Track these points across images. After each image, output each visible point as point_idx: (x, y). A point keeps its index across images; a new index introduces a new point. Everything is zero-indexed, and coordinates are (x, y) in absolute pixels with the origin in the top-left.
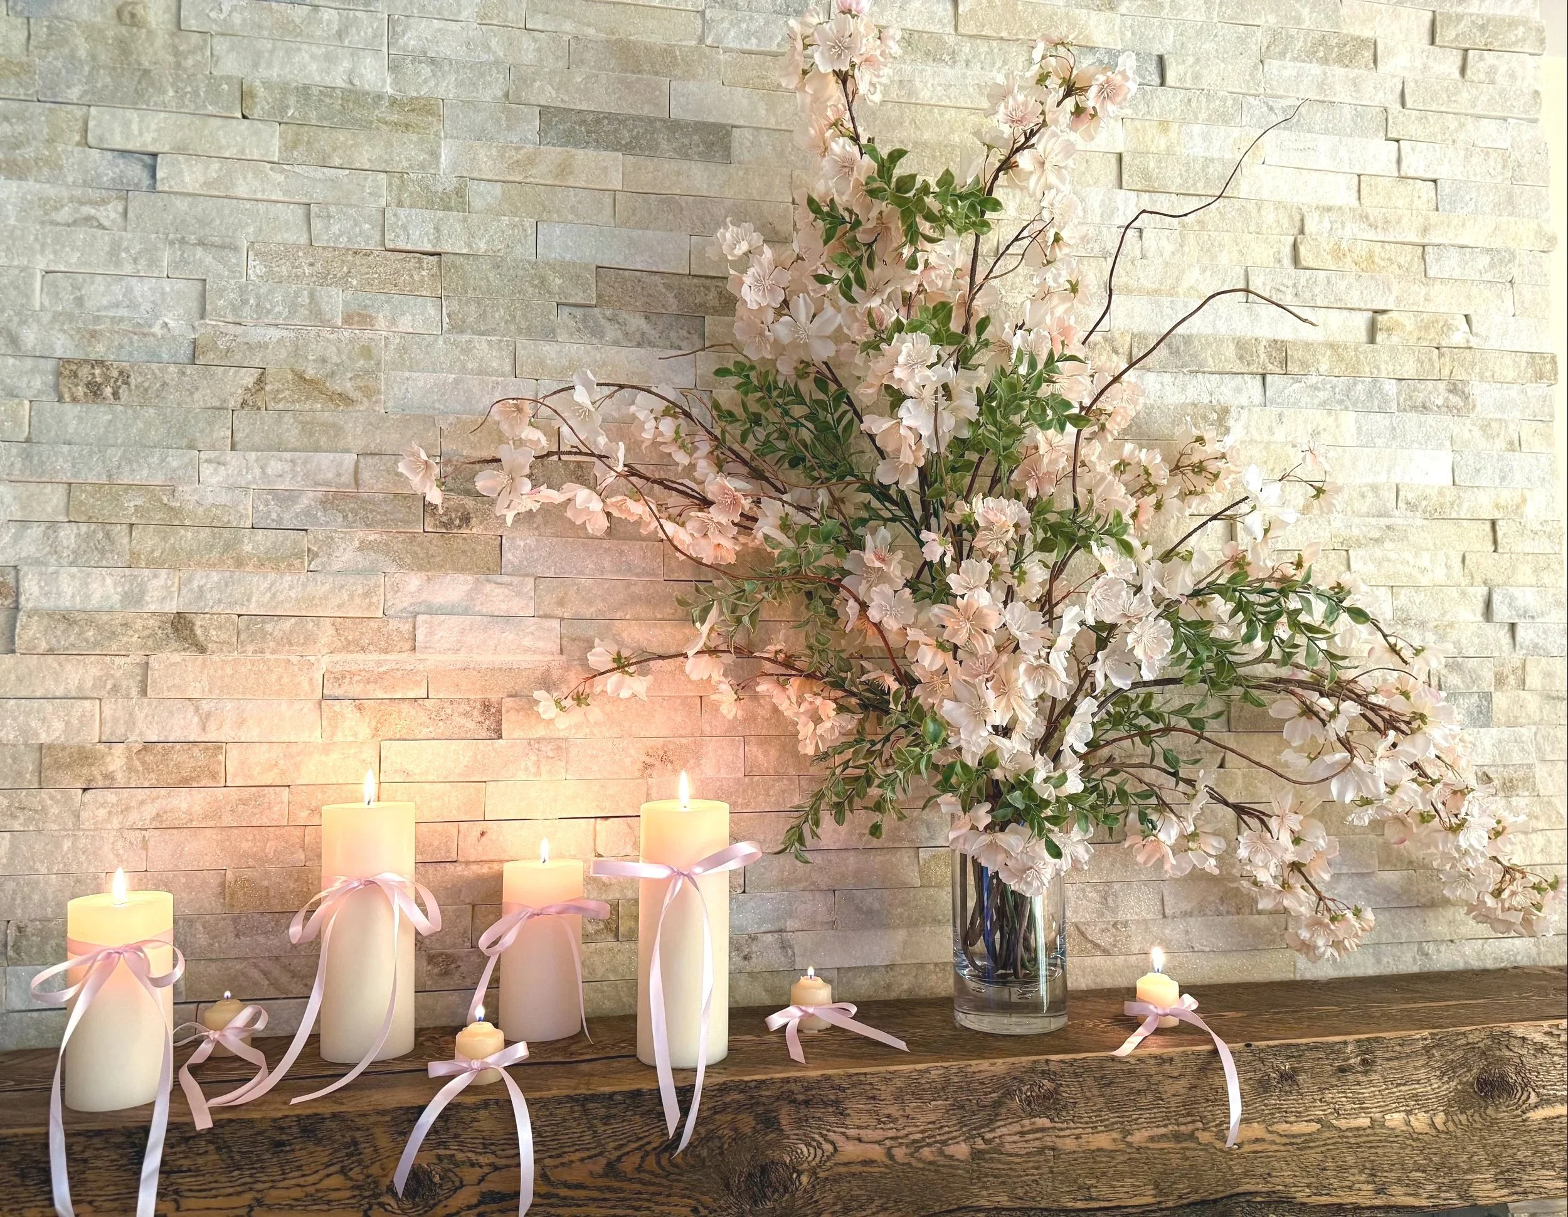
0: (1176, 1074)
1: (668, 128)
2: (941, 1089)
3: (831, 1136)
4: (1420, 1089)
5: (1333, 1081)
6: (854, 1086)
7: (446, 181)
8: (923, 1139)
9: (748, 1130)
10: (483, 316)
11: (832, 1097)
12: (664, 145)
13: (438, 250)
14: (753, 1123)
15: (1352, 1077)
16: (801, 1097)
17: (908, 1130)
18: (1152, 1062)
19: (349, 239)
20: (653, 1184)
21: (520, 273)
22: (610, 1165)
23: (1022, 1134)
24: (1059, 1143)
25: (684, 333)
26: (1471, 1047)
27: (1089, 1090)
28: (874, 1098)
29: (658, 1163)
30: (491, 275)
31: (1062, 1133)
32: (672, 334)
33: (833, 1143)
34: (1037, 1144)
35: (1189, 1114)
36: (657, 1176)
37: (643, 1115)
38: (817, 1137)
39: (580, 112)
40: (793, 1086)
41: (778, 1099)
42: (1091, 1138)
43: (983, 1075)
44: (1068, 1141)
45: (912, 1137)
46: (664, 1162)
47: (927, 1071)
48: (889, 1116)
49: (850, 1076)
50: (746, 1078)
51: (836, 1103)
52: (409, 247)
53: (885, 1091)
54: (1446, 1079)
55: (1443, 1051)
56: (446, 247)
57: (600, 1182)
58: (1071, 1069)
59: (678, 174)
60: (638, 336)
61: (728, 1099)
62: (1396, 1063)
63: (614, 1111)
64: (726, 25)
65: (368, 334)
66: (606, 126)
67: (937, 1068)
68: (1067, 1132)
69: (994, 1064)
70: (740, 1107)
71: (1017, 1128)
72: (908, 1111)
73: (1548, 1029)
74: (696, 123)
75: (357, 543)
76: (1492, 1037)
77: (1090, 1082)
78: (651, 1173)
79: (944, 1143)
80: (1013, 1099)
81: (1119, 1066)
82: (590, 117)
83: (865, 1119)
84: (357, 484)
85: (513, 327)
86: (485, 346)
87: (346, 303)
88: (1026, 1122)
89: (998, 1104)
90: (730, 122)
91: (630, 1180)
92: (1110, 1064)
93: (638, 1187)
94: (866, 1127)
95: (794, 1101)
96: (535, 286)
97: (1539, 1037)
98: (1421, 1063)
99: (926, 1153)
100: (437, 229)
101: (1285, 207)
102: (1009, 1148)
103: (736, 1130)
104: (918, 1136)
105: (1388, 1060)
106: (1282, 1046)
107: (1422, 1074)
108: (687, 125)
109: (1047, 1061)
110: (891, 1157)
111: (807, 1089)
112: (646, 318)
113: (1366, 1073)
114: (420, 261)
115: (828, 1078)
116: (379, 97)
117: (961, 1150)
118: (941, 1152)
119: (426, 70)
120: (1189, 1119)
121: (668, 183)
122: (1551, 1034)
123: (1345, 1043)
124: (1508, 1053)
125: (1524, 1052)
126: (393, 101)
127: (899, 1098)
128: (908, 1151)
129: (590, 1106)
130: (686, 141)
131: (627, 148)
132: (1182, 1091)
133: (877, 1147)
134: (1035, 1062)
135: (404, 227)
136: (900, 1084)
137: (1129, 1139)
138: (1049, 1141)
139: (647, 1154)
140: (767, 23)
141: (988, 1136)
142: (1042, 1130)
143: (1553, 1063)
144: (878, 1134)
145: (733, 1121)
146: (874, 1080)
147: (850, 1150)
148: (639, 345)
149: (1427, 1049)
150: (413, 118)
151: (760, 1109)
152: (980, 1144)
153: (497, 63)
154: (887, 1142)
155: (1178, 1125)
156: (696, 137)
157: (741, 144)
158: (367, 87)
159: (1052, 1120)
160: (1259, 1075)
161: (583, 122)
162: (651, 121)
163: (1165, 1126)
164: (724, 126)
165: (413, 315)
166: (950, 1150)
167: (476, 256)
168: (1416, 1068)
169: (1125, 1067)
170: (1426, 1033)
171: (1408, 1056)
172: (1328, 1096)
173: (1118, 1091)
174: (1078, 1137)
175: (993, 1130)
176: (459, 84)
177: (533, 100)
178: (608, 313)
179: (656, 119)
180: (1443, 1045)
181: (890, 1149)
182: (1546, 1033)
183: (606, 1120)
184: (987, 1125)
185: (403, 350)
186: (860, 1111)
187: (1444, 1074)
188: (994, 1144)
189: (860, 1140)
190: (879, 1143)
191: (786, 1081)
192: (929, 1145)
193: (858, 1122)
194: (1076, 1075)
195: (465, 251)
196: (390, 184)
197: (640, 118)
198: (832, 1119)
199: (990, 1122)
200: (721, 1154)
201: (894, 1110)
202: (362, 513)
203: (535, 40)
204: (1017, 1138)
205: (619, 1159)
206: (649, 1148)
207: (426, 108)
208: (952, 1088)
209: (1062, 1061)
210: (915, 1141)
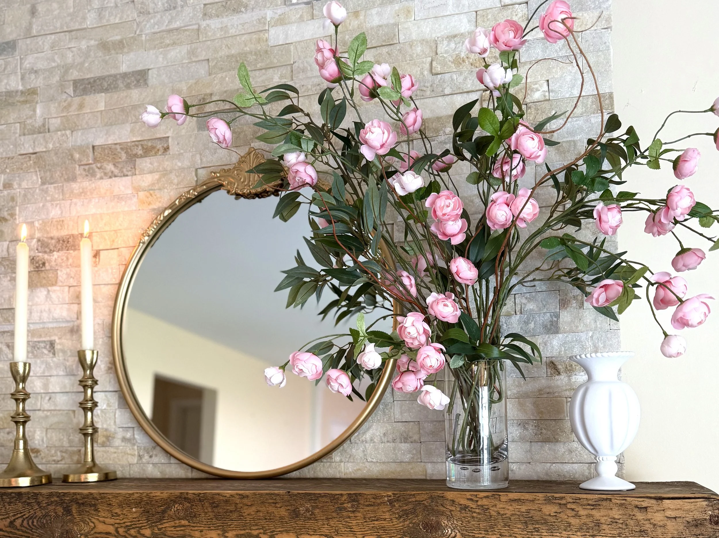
0: (250, 504)
1: (122, 77)
2: (138, 503)
3: (93, 520)
4: (385, 524)
5: (334, 515)
6: (102, 498)
7: (39, 122)
8: (131, 525)
9: (60, 514)
10: (52, 177)
11: (93, 503)
12: (121, 85)
13: (35, 151)
14: (62, 511)
15: (345, 514)
16: (80, 502)
17: (125, 520)
18: (238, 497)
19: (7, 154)
20: (27, 532)
21: (64, 155)
22: (11, 523)
23: (175, 527)
24: (192, 533)
25: (129, 168)
26: (419, 503)
27: (207, 509)
28: (110, 504)
29: (28, 524)
30: (54, 158)
31: (193, 529)
32: (125, 170)
33: (93, 523)
34: (182, 532)
35: (256, 525)
36: (28, 529)
37: (22, 503)
38: (87, 520)
39: (88, 79)
40: (78, 497)
41: (72, 501)
42: (208, 532)
43: (158, 498)
44: (196, 532)
45: (127, 524)
46: (30, 523)
47: (133, 494)
48: (116, 513)
49: (100, 494)
50: (60, 491)
51: (95, 505)
52: (25, 152)
53: (114, 501)
54: (402, 520)
55: (400, 504)
56: (37, 150)
57: (8, 529)
58: (198, 498)
59: (126, 97)
60: (110, 174)
61: (53, 500)
62: (372, 508)
63: (12, 500)
64: (144, 23)
65: (13, 191)
66: (98, 82)
67: (137, 493)
68: (196, 528)
69: (162, 493)
70: (57, 503)
71: (172, 524)
72: (125, 512)
73: (470, 497)
74: (133, 72)
75: (9, 278)
76: (431, 497)
77: (207, 504)
78: (26, 528)
79: (140, 528)
80: (171, 510)
81: (222, 498)
82: (92, 80)
83: (106, 514)
84: (9, 254)
85: (63, 179)
86: (53, 190)
87: (4, 180)
88: (177, 522)
89: (164, 512)
90: (147, 67)
91: (18, 530)
92: (217, 496)
93: (20, 533)
94: (107, 518)
95: (78, 503)
96: (69, 159)
97: (463, 502)
98: (386, 509)
99: (132, 532)
100: (34, 142)
101: (427, 42)
102: (169, 533)
103: (56, 513)
104: (129, 524)
105: (368, 506)
106: (306, 494)
107: (387, 516)
108: (130, 73)
109: (187, 493)
110: (117, 532)
111: (84, 498)
112: (114, 164)
113: (353, 512)
114: (30, 157)
115: (91, 494)
116: (17, 92)
117: (147, 532)
118: (139, 532)
119: (33, 76)
120: (257, 527)
121: (122, 102)
122: (471, 500)
123: (342, 495)
124: (442, 508)
125: (453, 508)
126: (22, 92)
127: (120, 506)
128: (125, 530)
129: (4, 497)
130: (129, 81)
131: (106, 90)
132: (253, 513)
133: (111, 527)
134: (181, 493)
135: (23, 144)
136: (121, 499)
137: (226, 534)
138: (188, 531)
139: (24, 519)
140: (162, 17)
141: (160, 527)
142: (184, 526)
143: (473, 517)
144: (112, 521)
145: (55, 509)
146: (110, 497)
147: (101, 527)
148: (110, 177)
149: (391, 502)
150: (29, 98)
151: (65, 505)
152: (156, 531)
153: (58, 66)
154: (116, 525)
155: (251, 530)
156: (133, 78)
157: (152, 77)
158: (12, 89)
159: (189, 522)
160: (293, 508)
161: (90, 83)
162: (115, 76)
163: (244, 530)
164: (144, 70)
165: (28, 180)
166: (143, 532)
167: (49, 151)
168: (384, 512)
169: (224, 499)
170: (390, 493)
171: (379, 505)
172: (332, 523)
173: (221, 511)
174: (201, 531)
175: (161, 524)
176: (45, 78)
177: (69, 78)
178: (99, 165)
179: (117, 74)
180: (400, 501)
181: (117, 528)
182: (468, 499)
183: (10, 503)
184: (159, 522)
185: (25, 196)
186: (104, 510)
187: (400, 517)
188: (162, 531)
189: (104, 523)
190: (112, 525)
191: (75, 494)
192: (133, 528)
193: (103, 515)
194: (200, 500)
195: (44, 150)
196: (20, 127)
197: (111, 76)
198: (93, 512)
199: (160, 520)
200: (51, 523)
201: (118, 511)
202: (10, 266)
203: (72, 52)
204: (172, 529)
205: (15, 520)
206: (24, 517)
207: (33, 92)
208: (143, 503)
209: (194, 494)
210: (127, 526)
